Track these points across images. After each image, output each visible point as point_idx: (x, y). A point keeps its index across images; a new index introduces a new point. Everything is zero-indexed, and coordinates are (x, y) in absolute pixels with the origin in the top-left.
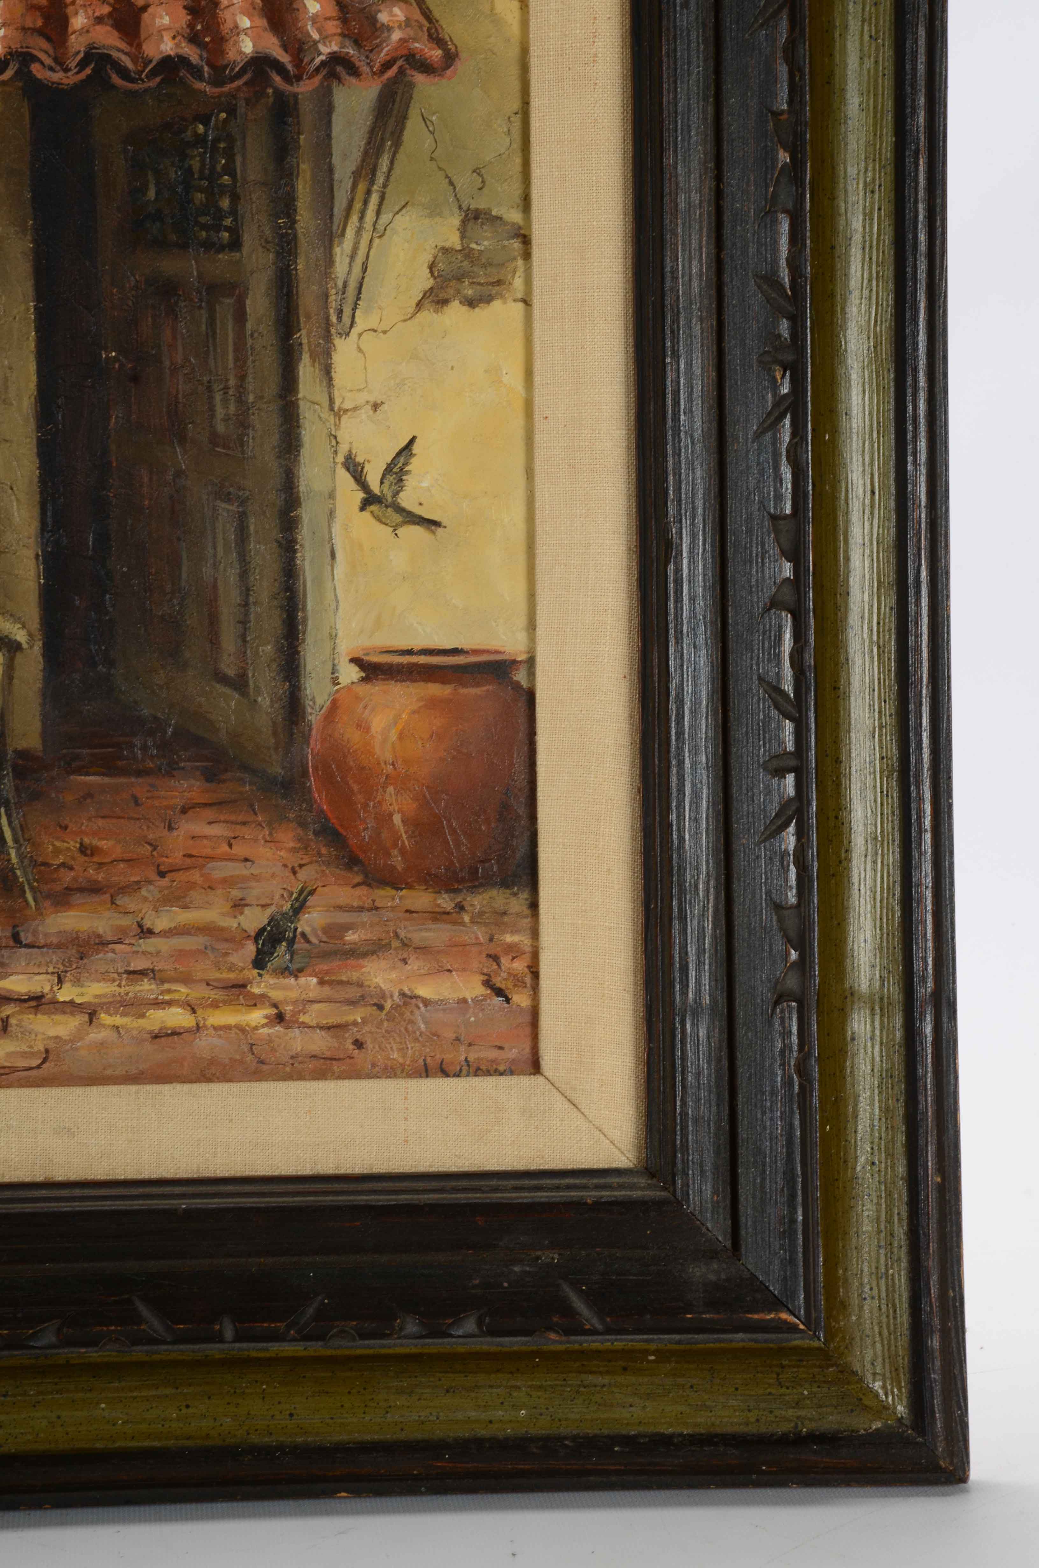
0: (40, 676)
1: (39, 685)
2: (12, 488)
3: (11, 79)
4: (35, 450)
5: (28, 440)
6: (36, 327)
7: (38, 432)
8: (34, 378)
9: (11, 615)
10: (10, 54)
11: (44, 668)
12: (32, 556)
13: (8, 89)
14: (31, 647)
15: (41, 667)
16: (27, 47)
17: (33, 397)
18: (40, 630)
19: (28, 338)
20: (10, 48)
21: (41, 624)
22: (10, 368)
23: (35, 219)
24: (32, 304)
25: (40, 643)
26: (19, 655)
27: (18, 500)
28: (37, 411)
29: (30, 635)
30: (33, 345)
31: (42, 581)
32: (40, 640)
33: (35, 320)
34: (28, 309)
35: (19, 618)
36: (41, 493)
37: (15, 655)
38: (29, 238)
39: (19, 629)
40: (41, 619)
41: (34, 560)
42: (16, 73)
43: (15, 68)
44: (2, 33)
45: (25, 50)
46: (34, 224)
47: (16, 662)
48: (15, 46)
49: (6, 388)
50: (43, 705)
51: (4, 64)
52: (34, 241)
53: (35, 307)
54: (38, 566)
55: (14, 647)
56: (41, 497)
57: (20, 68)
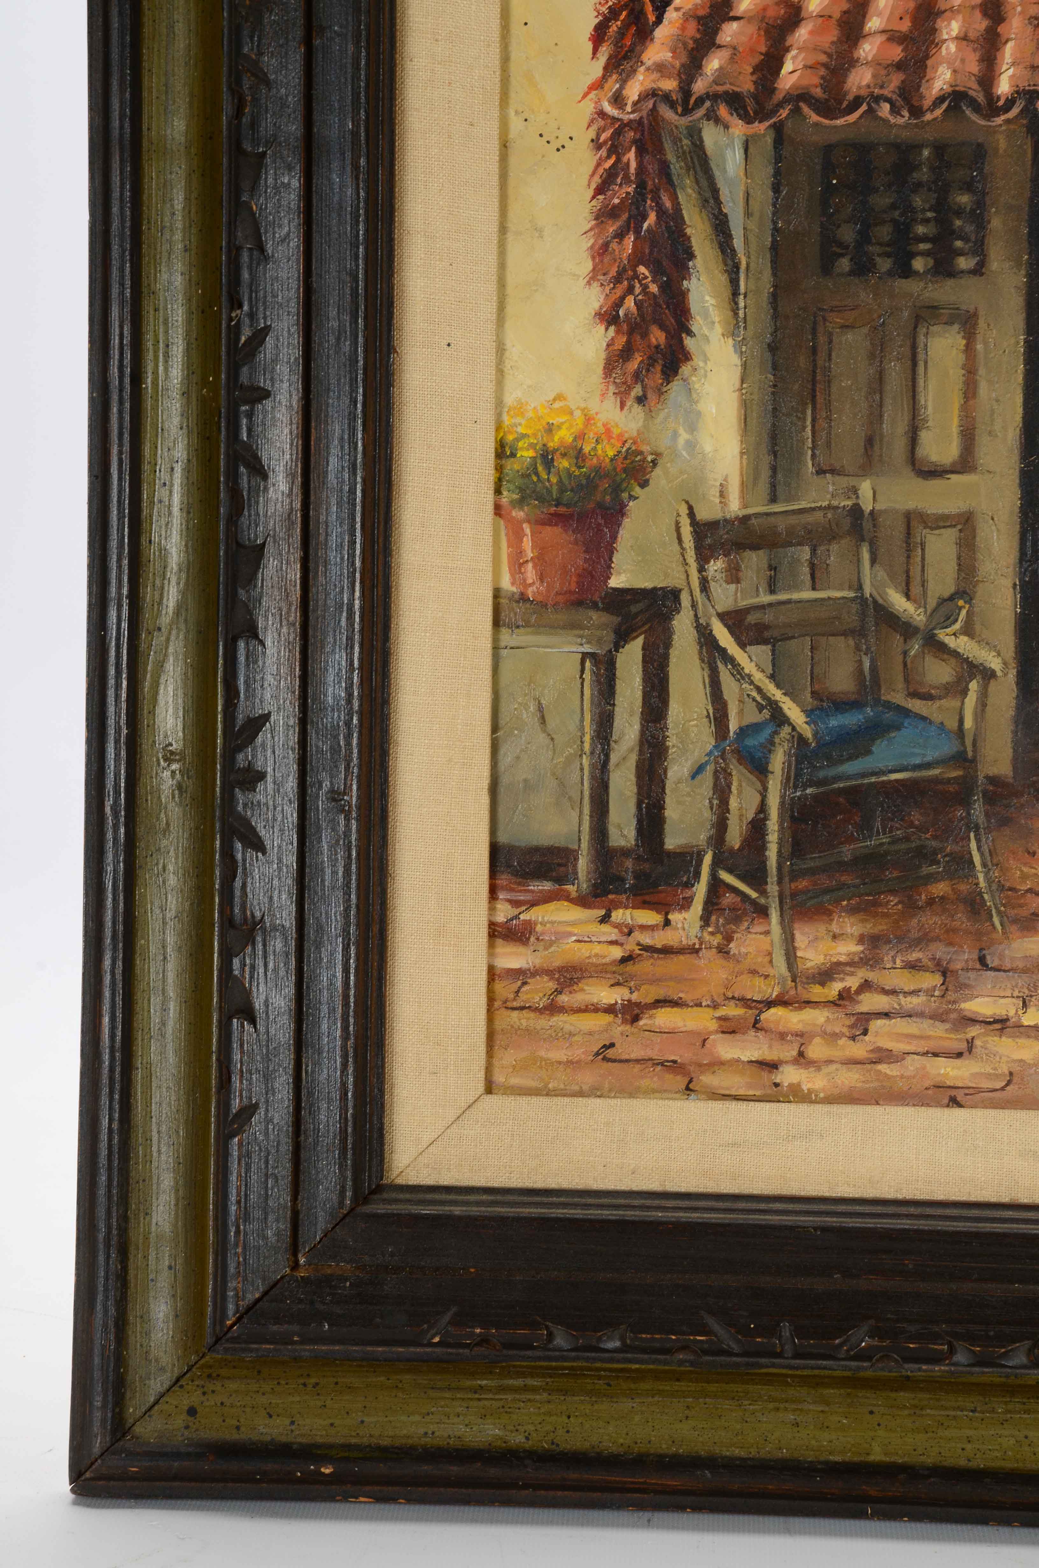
0: (1013, 703)
1: (1012, 713)
2: (993, 519)
3: (1016, 117)
4: (1018, 481)
5: (1011, 471)
6: (1024, 360)
7: (1021, 463)
8: (1020, 411)
9: (987, 643)
10: (1017, 92)
11: (1018, 696)
12: (1010, 585)
13: (1012, 127)
14: (1006, 675)
15: (1014, 695)
16: (1034, 85)
17: (1018, 429)
18: (1015, 659)
19: (1016, 371)
20: (1017, 86)
21: (1016, 653)
22: (997, 401)
23: (1030, 254)
24: (1022, 337)
25: (1014, 672)
26: (993, 683)
27: (998, 530)
28: (1021, 443)
29: (1005, 663)
30: (1020, 378)
31: (1019, 610)
32: (1014, 668)
33: (1024, 354)
34: (1018, 343)
35: (995, 646)
36: (1021, 523)
37: (989, 683)
38: (1023, 272)
39: (994, 656)
40: (1016, 648)
41: (1011, 589)
42: (1022, 111)
43: (1022, 106)
44: (1011, 72)
45: (1032, 88)
46: (1030, 258)
47: (989, 690)
48: (1023, 84)
49: (993, 420)
50: (1015, 733)
51: (1010, 103)
52: (1029, 276)
53: (1026, 341)
54: (1015, 596)
55: (988, 675)
56: (1021, 527)
57: (1026, 106)
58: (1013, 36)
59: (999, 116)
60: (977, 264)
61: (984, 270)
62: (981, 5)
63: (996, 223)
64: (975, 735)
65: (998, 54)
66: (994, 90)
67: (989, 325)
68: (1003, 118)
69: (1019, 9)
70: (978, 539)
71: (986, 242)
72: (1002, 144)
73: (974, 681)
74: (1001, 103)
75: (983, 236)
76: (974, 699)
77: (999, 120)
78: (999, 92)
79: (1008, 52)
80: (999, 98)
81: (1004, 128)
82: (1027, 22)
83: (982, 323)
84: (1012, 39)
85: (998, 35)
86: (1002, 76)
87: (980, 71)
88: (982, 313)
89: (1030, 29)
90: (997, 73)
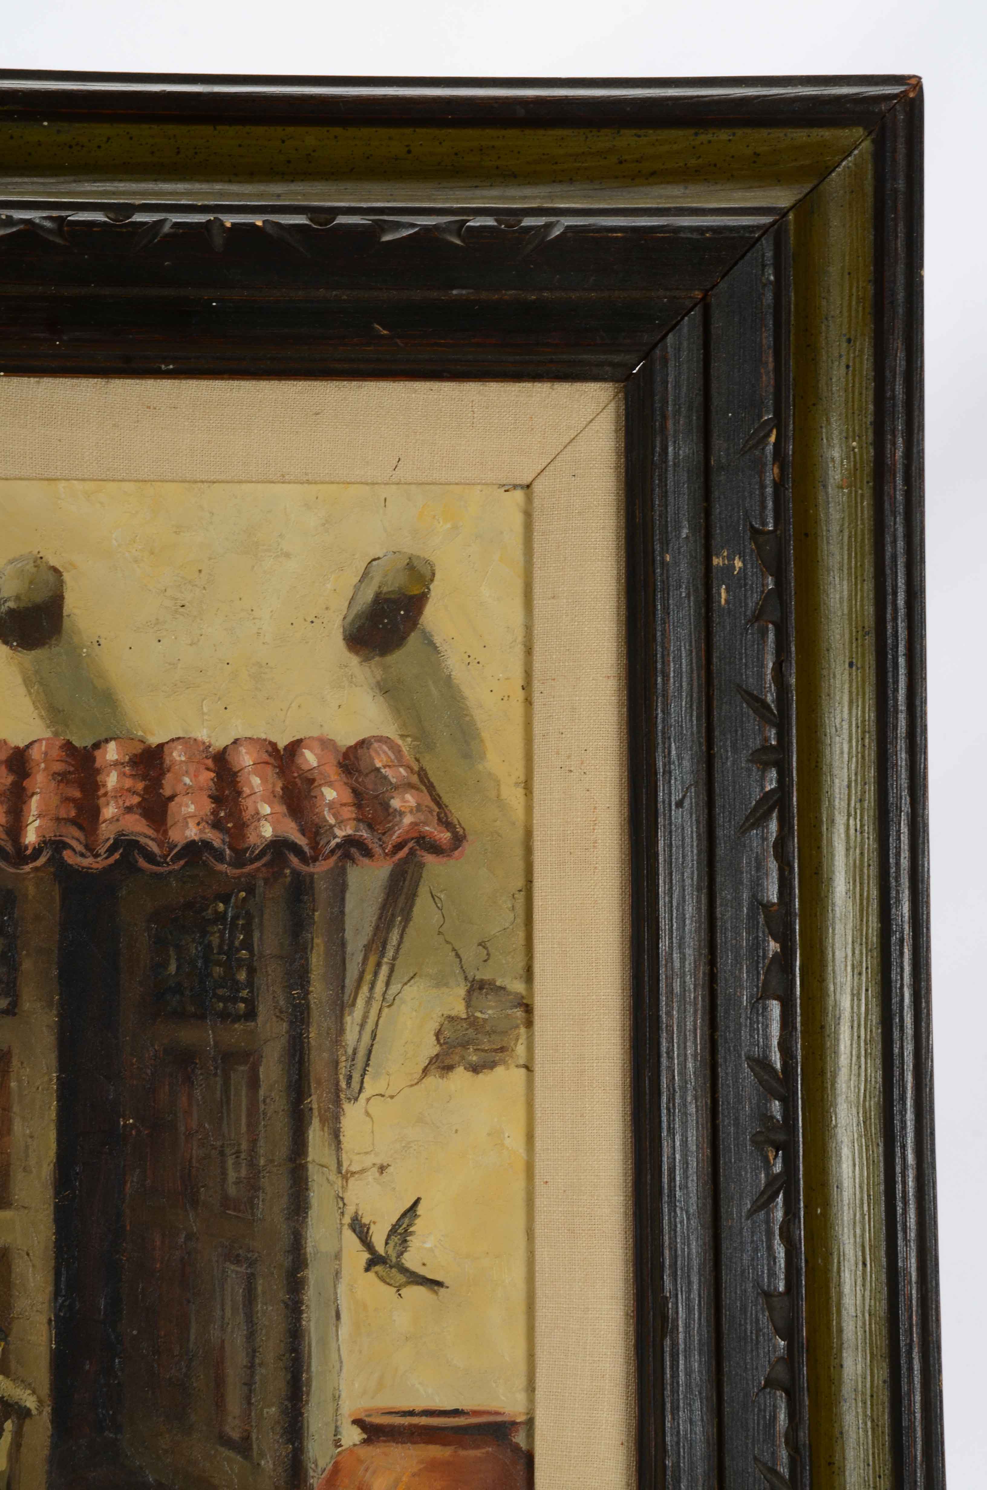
0: (48, 1442)
1: (46, 1452)
2: (28, 1254)
3: (44, 865)
4: (52, 1216)
5: (46, 1206)
6: (57, 1096)
7: (55, 1198)
8: (54, 1146)
9: (22, 1381)
10: (44, 842)
11: (52, 1435)
12: (45, 1321)
13: (40, 874)
14: (40, 1413)
15: (49, 1433)
16: (60, 836)
17: (52, 1165)
18: (49, 1396)
19: (50, 1108)
20: (44, 837)
21: (51, 1390)
22: (32, 1137)
23: (61, 994)
24: (55, 1075)
25: (49, 1409)
26: (27, 1421)
27: (33, 1266)
28: (55, 1177)
29: (40, 1401)
30: (54, 1115)
31: (54, 1346)
32: (49, 1406)
33: (57, 1091)
34: (51, 1080)
35: (30, 1384)
36: (56, 1258)
37: (24, 1423)
38: (55, 1012)
39: (29, 1395)
40: (51, 1384)
41: (46, 1325)
42: (49, 859)
43: (49, 855)
44: (37, 823)
45: (58, 838)
46: (60, 998)
47: (25, 1429)
48: (49, 835)
49: (27, 1156)
50: (49, 1473)
51: (37, 852)
52: (60, 1015)
53: (58, 1078)
54: (51, 1331)
55: (23, 1414)
56: (55, 1263)
57: (53, 855)
58: (38, 790)
59: (27, 864)
60: (9, 1004)
61: (16, 1011)
62: (6, 761)
63: (27, 965)
64: (9, 1477)
65: (25, 808)
66: (22, 840)
67: (22, 1063)
68: (31, 866)
69: (43, 765)
70: (13, 1276)
71: (18, 984)
72: (31, 890)
73: (9, 1421)
74: (28, 852)
75: (16, 978)
76: (9, 1439)
77: (27, 868)
78: (27, 842)
79: (34, 804)
80: (26, 848)
81: (31, 876)
82: (50, 777)
83: (15, 1062)
84: (37, 793)
85: (24, 789)
86: (29, 828)
87: (7, 822)
88: (15, 1051)
89: (53, 784)
90: (24, 824)
